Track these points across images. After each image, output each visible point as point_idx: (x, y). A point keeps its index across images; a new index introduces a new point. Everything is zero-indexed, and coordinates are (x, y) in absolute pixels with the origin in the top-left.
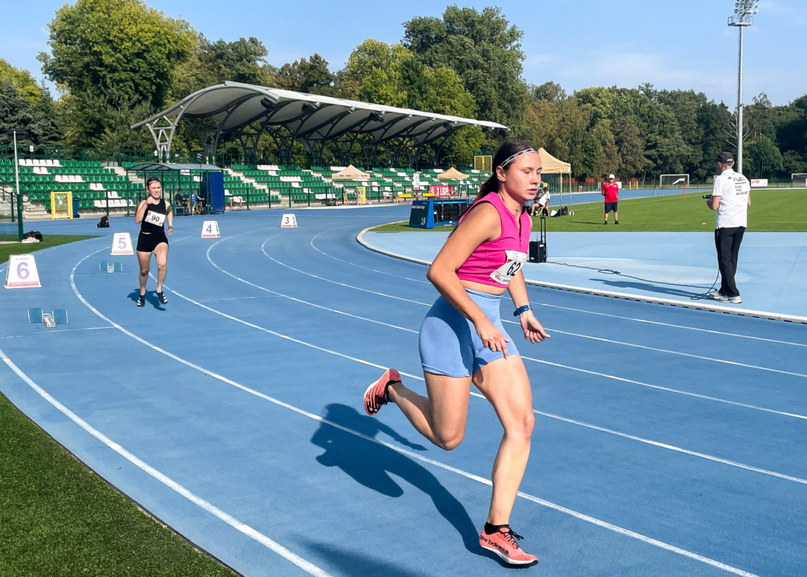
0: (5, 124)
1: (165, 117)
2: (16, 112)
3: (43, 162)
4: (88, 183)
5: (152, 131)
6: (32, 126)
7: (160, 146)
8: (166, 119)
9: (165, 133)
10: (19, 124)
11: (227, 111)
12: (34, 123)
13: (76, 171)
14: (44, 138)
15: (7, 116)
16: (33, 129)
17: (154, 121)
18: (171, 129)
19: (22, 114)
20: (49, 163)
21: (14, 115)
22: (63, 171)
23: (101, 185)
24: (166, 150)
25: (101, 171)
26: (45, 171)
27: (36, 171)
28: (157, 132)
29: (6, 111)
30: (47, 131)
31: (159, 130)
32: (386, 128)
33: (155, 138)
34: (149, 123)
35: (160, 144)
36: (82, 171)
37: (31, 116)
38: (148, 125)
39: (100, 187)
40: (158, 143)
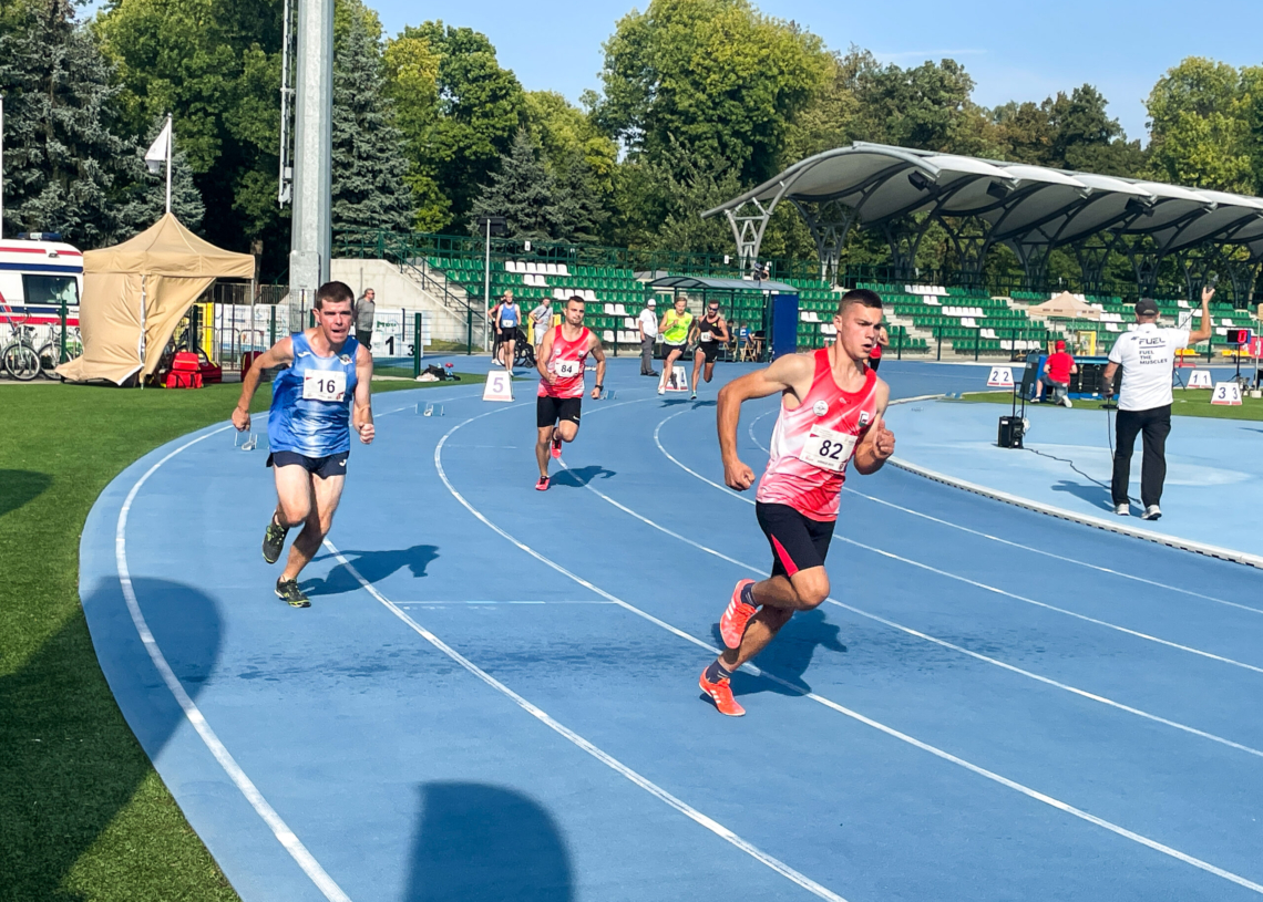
0: (509, 206)
1: (754, 200)
2: (529, 186)
3: (542, 268)
4: (603, 303)
5: (732, 221)
6: (549, 209)
7: (743, 247)
8: (756, 203)
9: (752, 226)
10: (529, 204)
11: (863, 192)
12: (553, 204)
13: (590, 283)
14: (568, 228)
15: (514, 193)
16: (550, 214)
17: (737, 205)
18: (761, 221)
19: (535, 190)
20: (552, 269)
21: (525, 191)
22: (570, 282)
23: (622, 306)
24: (751, 255)
25: (629, 285)
26: (541, 282)
27: (528, 281)
28: (740, 224)
29: (513, 184)
30: (575, 217)
31: (743, 222)
32: (1180, 225)
33: (737, 234)
34: (729, 209)
35: (743, 243)
36: (600, 284)
37: (548, 194)
38: (727, 212)
39: (620, 310)
40: (740, 242)
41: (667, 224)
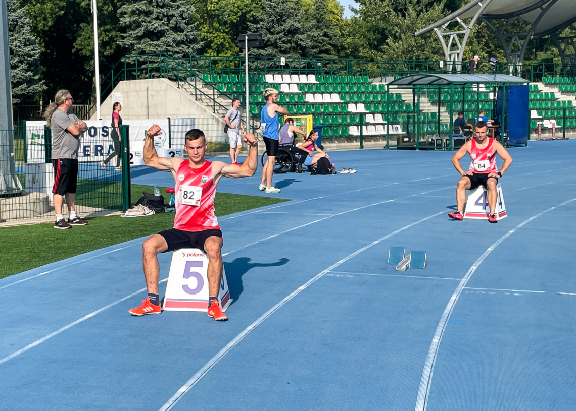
0: (269, 36)
1: (458, 19)
2: (284, 21)
3: (295, 78)
4: (347, 103)
5: (440, 37)
6: (301, 37)
7: (450, 56)
8: (459, 20)
9: (457, 39)
10: (285, 35)
11: (541, 8)
12: (303, 33)
13: (335, 88)
14: (315, 50)
15: (273, 27)
16: (301, 40)
17: (444, 24)
18: (464, 34)
19: (289, 23)
20: (303, 79)
21: (282, 25)
22: (318, 88)
23: (362, 105)
24: (457, 60)
25: (366, 88)
26: (295, 89)
27: (285, 89)
28: (447, 38)
29: (273, 20)
30: (319, 43)
31: (449, 36)
33: (444, 46)
34: (437, 27)
35: (449, 53)
36: (343, 88)
37: (299, 25)
38: (435, 29)
39: (361, 108)
40: (447, 52)
41: (387, 44)
